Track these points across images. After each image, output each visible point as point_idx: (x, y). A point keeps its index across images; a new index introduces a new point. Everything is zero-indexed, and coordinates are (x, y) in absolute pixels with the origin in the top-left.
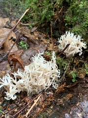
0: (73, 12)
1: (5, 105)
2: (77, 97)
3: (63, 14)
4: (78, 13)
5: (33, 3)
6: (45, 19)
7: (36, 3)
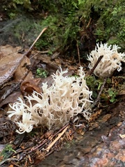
0: (105, 23)
1: (17, 142)
2: (118, 116)
3: (93, 29)
4: (112, 22)
5: (51, 24)
6: (69, 39)
7: (55, 23)
